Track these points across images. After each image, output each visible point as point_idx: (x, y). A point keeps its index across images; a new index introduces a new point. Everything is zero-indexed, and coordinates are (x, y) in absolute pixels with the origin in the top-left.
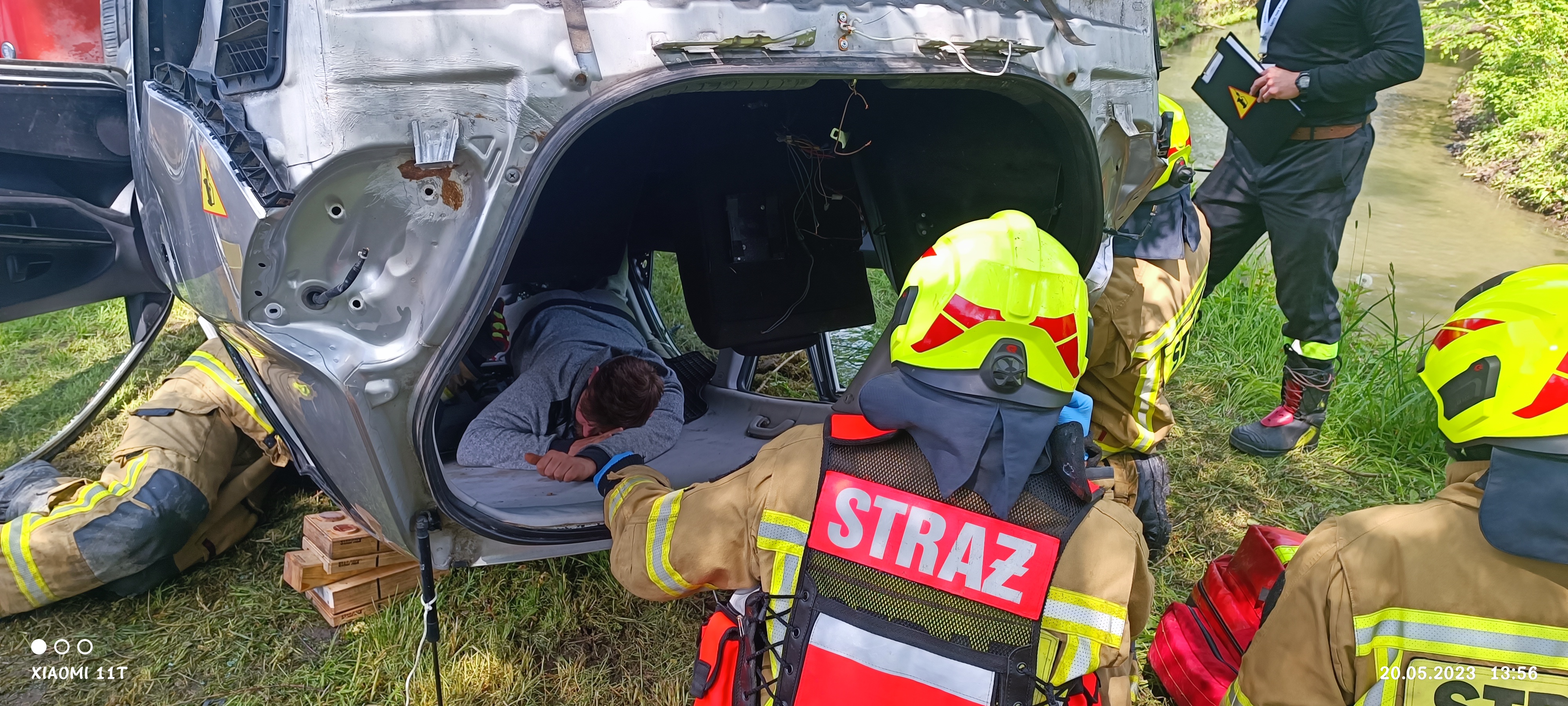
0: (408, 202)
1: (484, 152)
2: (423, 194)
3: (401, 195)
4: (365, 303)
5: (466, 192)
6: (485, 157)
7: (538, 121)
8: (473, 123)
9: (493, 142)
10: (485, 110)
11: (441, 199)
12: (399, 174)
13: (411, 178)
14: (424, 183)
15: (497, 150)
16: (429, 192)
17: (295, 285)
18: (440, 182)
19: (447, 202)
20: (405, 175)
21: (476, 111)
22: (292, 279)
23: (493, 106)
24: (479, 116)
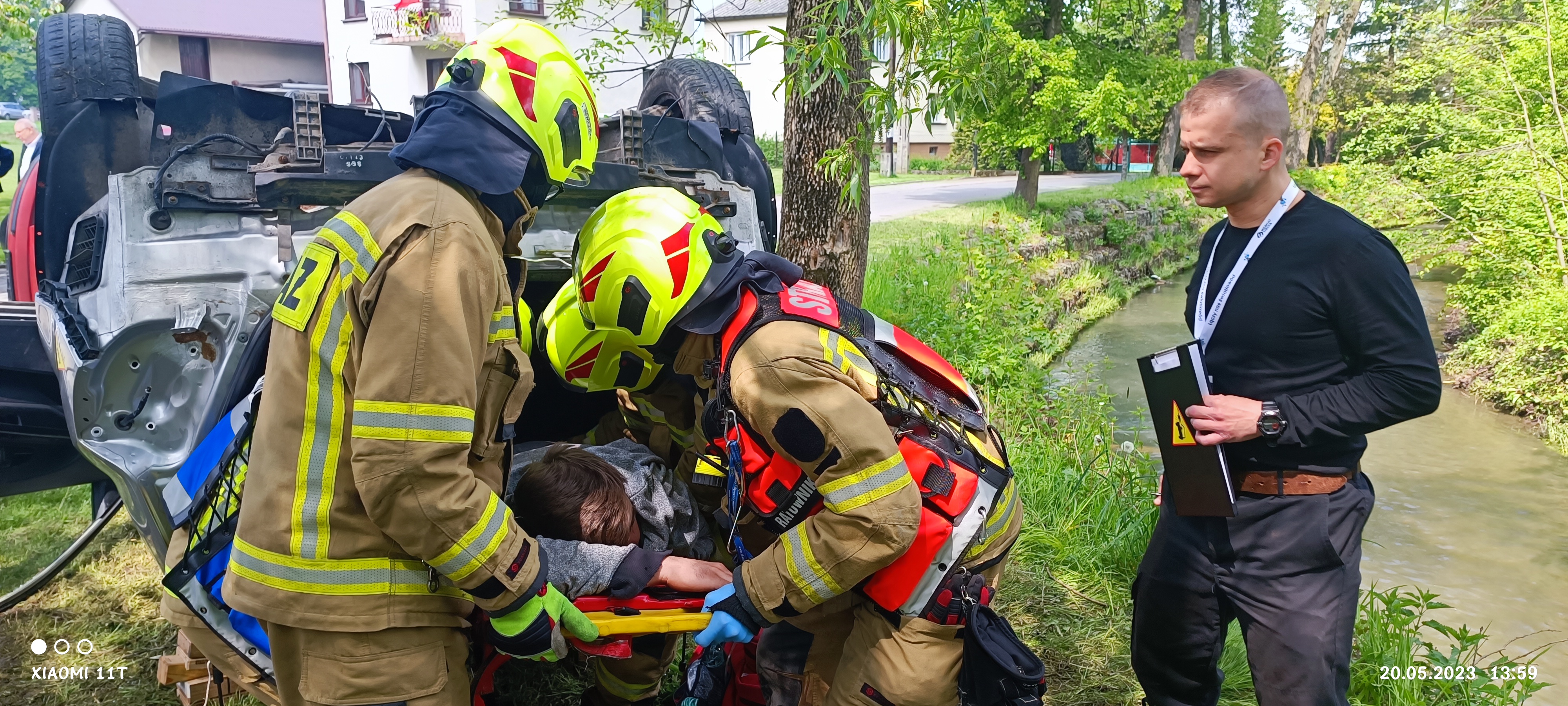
0: (180, 357)
1: (225, 323)
2: (189, 352)
3: (176, 353)
4: (157, 426)
5: (217, 349)
6: (225, 327)
7: (259, 304)
8: (217, 306)
9: (230, 318)
10: (225, 298)
11: (201, 356)
12: (173, 339)
13: (181, 342)
14: (190, 346)
15: (233, 322)
16: (193, 351)
17: (110, 414)
18: (200, 344)
19: (205, 357)
20: (177, 340)
21: (219, 299)
22: (109, 410)
23: (229, 295)
24: (221, 302)
